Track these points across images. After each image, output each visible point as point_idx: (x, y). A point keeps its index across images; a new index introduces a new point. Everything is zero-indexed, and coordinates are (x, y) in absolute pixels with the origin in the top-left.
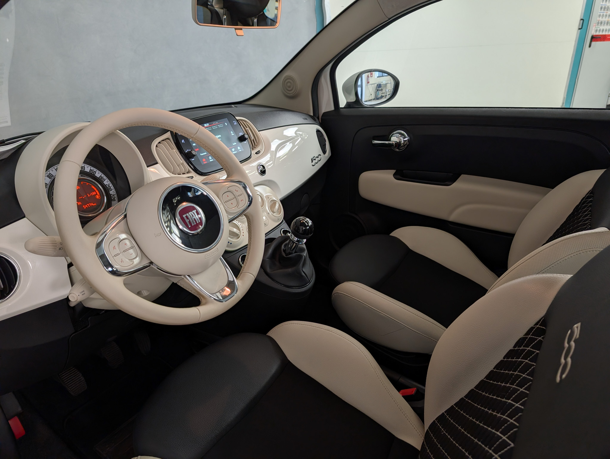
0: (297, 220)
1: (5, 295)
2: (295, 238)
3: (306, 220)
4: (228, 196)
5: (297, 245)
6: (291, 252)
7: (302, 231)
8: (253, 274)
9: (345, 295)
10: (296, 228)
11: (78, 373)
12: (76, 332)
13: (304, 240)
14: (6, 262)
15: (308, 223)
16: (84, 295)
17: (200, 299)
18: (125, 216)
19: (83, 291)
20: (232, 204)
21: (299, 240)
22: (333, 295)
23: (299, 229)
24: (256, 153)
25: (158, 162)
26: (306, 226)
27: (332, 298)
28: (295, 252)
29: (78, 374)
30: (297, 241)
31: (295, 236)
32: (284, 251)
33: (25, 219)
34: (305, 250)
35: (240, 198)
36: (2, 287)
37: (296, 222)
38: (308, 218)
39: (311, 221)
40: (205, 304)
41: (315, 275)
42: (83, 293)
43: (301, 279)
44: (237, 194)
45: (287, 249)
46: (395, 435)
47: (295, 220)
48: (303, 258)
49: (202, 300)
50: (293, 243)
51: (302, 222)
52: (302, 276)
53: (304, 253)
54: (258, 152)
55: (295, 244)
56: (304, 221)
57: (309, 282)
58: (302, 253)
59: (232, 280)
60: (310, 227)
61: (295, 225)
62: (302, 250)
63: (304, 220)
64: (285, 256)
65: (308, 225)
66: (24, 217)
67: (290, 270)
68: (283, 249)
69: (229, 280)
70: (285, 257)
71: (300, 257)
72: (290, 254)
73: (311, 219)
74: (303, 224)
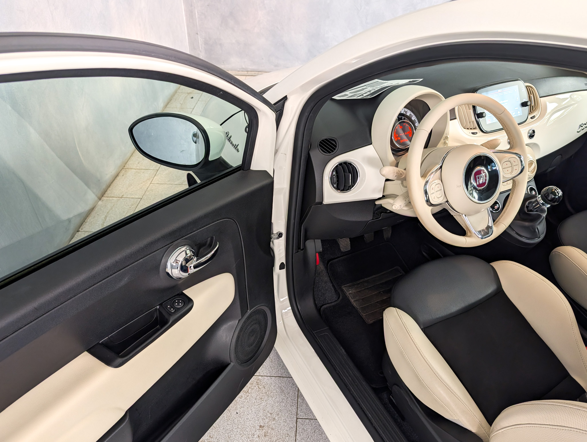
0: (549, 188)
1: (349, 189)
2: (542, 200)
3: (558, 191)
4: (507, 164)
5: (541, 206)
6: (533, 209)
7: (551, 198)
8: (506, 225)
9: (566, 257)
10: (546, 194)
12: (373, 219)
13: (548, 205)
15: (558, 194)
16: (401, 208)
17: (467, 232)
18: (441, 167)
20: (508, 170)
21: (544, 204)
22: (553, 252)
23: (548, 195)
24: (531, 118)
25: (457, 118)
26: (556, 195)
27: (551, 254)
28: (537, 211)
30: (543, 204)
31: (543, 199)
32: (527, 207)
34: (546, 211)
35: (515, 168)
36: (350, 182)
37: (548, 190)
38: (560, 189)
39: (562, 192)
40: (470, 236)
41: (545, 233)
42: (401, 206)
43: (534, 233)
44: (514, 164)
45: (530, 207)
46: (570, 374)
47: (547, 188)
48: (541, 218)
49: (468, 233)
50: (538, 203)
51: (553, 191)
52: (535, 231)
53: (544, 214)
54: (533, 117)
55: (539, 205)
56: (556, 192)
57: (539, 238)
58: (542, 214)
59: (491, 226)
60: (559, 197)
61: (546, 192)
62: (543, 211)
63: (556, 190)
64: (527, 212)
65: (558, 196)
66: (371, 144)
67: (527, 224)
68: (527, 205)
69: (489, 225)
70: (525, 212)
71: (540, 216)
72: (531, 211)
73: (562, 191)
74: (554, 193)
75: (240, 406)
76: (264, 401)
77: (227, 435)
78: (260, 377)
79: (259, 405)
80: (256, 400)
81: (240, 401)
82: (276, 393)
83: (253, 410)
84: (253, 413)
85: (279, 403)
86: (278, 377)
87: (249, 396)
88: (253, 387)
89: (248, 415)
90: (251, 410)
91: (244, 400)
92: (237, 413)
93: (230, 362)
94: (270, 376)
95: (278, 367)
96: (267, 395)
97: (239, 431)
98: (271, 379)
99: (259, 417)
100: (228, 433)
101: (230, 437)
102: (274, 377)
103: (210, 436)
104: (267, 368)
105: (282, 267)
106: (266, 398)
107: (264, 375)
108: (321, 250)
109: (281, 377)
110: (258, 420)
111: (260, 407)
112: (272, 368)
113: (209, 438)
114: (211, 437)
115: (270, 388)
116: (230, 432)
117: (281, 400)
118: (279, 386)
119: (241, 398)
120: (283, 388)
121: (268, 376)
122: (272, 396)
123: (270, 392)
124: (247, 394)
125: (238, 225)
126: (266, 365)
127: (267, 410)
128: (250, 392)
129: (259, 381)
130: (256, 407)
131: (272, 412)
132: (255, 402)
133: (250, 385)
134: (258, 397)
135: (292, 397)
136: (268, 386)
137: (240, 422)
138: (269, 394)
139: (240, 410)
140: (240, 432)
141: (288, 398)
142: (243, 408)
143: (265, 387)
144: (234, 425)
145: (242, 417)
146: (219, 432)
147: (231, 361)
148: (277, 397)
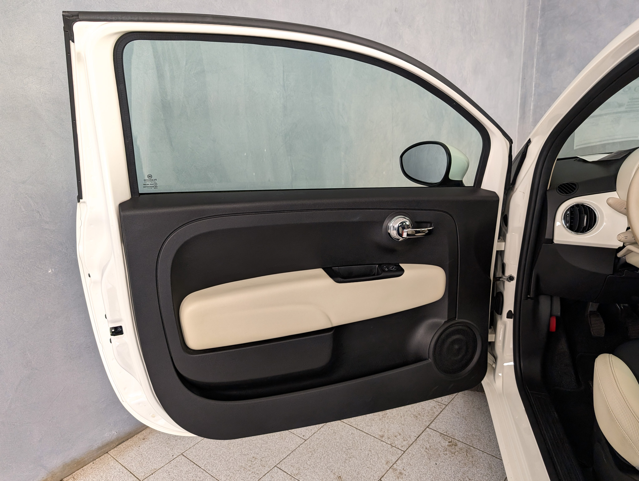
1: (584, 231)
11: (602, 320)
12: (613, 274)
14: (593, 213)
16: (626, 239)
19: (627, 237)
29: (602, 322)
33: (616, 192)
36: (585, 226)
42: (626, 237)
66: (616, 191)
75: (441, 460)
76: (467, 467)
77: (419, 475)
78: (472, 448)
79: (461, 467)
80: (459, 462)
81: (443, 456)
82: (483, 467)
83: (453, 468)
84: (451, 471)
85: (482, 475)
86: (491, 455)
87: (454, 457)
88: (461, 452)
89: (446, 470)
90: (451, 468)
91: (448, 458)
92: (436, 464)
93: (428, 358)
94: (483, 451)
95: (494, 448)
96: (473, 464)
97: (432, 477)
98: (483, 453)
99: (456, 476)
100: (421, 474)
101: (421, 477)
102: (487, 454)
103: (403, 469)
104: (483, 444)
105: (510, 315)
106: (471, 465)
107: (477, 448)
108: (559, 314)
109: (494, 456)
110: (454, 478)
111: (460, 470)
112: (488, 446)
113: (402, 469)
114: (405, 470)
115: (479, 460)
116: (423, 475)
117: (485, 474)
118: (488, 463)
119: (445, 455)
120: (493, 466)
121: (481, 451)
122: (478, 467)
123: (476, 463)
124: (453, 455)
125: (457, 225)
126: (483, 441)
127: (467, 475)
128: (456, 454)
129: (469, 450)
130: (457, 468)
131: (472, 479)
132: (457, 464)
133: (459, 449)
134: (462, 462)
135: (498, 477)
136: (477, 457)
137: (436, 472)
138: (475, 464)
139: (440, 463)
140: (432, 479)
141: (494, 475)
142: (443, 463)
143: (474, 458)
144: (429, 471)
145: (439, 469)
146: (413, 469)
147: (429, 356)
148: (483, 470)
